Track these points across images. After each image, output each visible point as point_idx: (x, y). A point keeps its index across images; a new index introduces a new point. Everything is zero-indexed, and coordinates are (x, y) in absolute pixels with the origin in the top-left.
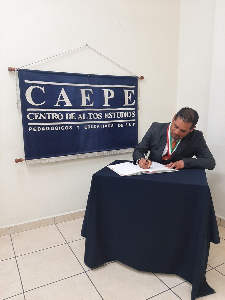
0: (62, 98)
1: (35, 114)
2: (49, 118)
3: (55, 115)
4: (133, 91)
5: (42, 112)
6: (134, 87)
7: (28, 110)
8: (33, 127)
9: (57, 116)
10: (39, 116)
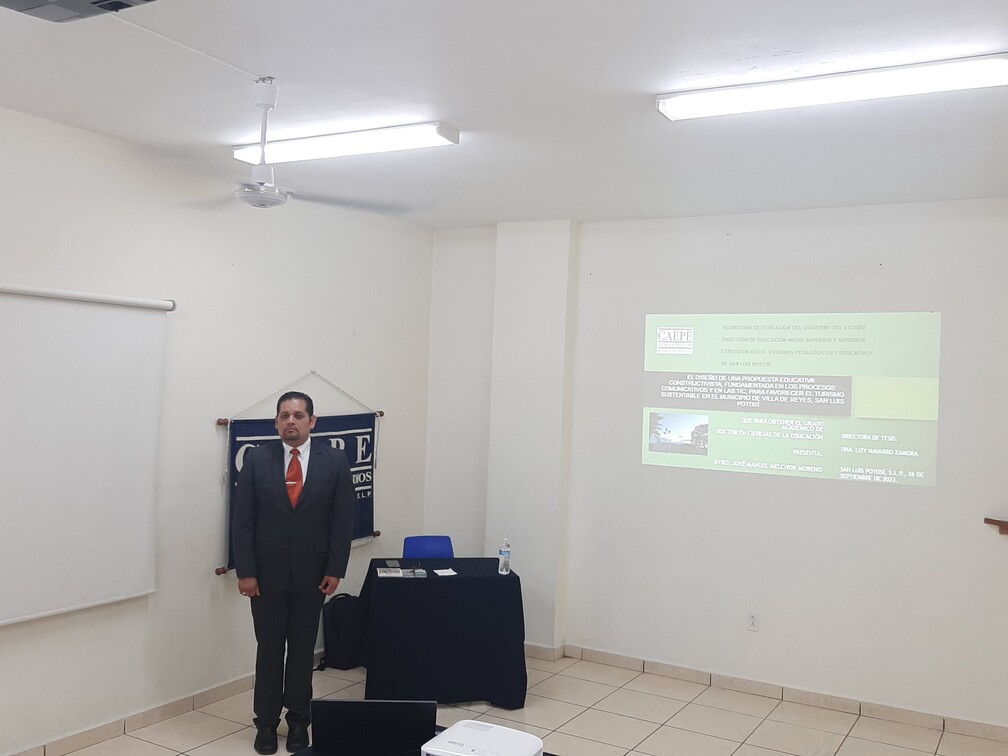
4: (368, 437)
6: (370, 430)
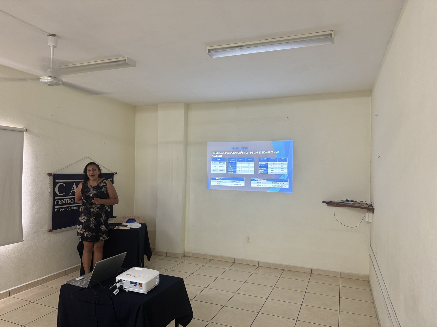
0: (74, 189)
1: (60, 200)
2: (66, 203)
3: (69, 200)
5: (63, 199)
6: (112, 179)
7: (56, 198)
8: (57, 208)
9: (70, 201)
10: (62, 202)
